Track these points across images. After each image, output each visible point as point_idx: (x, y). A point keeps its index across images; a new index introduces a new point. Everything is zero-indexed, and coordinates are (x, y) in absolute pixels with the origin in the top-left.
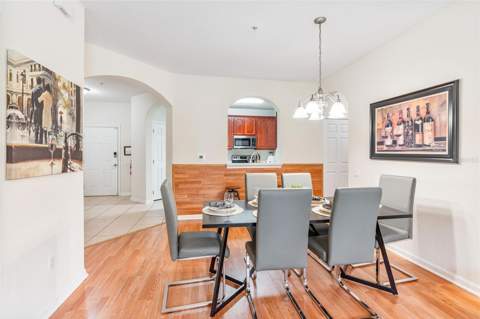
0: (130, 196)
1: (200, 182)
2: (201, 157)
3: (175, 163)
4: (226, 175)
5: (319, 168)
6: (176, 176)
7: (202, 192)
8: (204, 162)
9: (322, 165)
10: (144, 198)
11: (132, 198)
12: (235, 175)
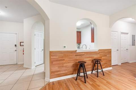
0: (23, 64)
1: (64, 60)
2: (65, 47)
3: (51, 50)
4: (76, 56)
5: (110, 51)
6: (52, 57)
7: (65, 65)
8: (66, 49)
9: (111, 49)
10: (31, 65)
11: (24, 66)
12: (80, 55)
